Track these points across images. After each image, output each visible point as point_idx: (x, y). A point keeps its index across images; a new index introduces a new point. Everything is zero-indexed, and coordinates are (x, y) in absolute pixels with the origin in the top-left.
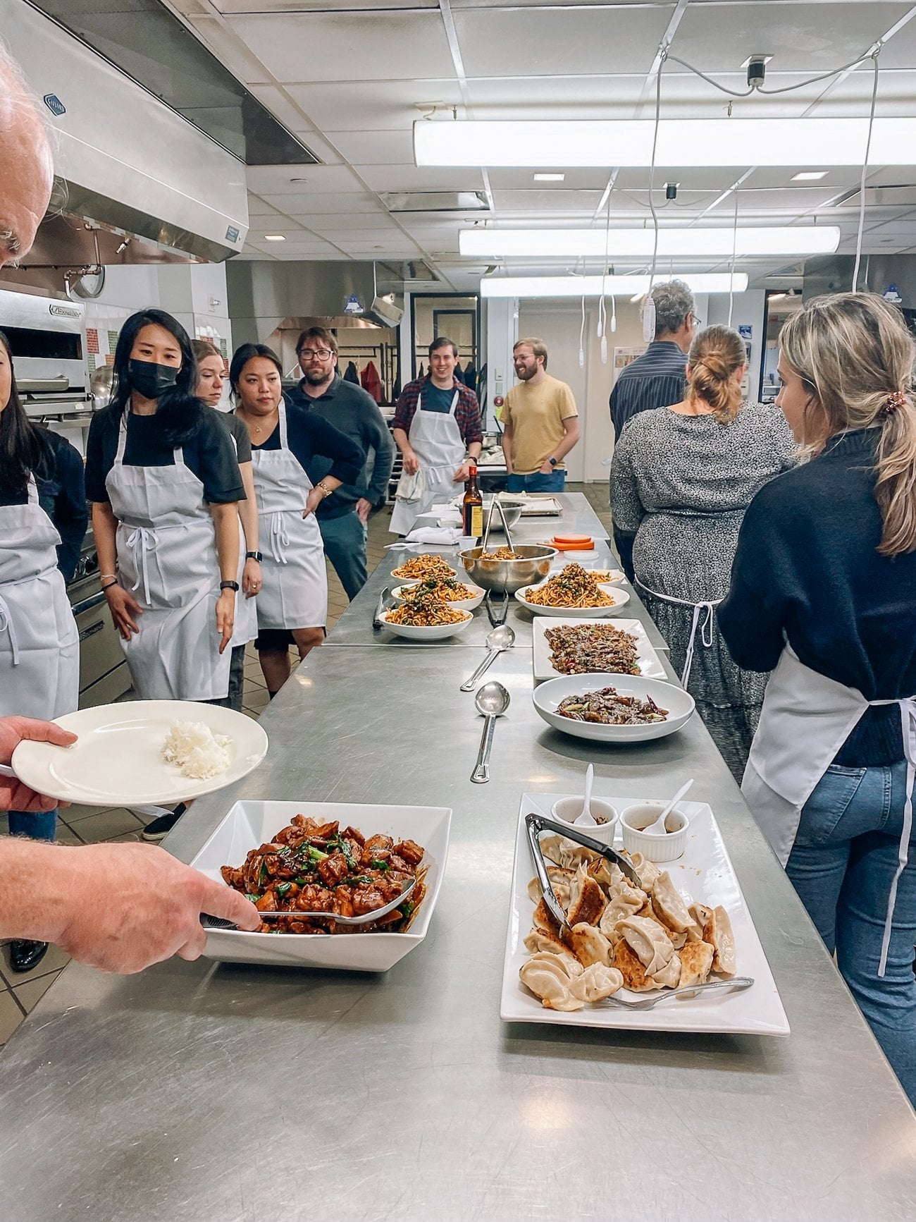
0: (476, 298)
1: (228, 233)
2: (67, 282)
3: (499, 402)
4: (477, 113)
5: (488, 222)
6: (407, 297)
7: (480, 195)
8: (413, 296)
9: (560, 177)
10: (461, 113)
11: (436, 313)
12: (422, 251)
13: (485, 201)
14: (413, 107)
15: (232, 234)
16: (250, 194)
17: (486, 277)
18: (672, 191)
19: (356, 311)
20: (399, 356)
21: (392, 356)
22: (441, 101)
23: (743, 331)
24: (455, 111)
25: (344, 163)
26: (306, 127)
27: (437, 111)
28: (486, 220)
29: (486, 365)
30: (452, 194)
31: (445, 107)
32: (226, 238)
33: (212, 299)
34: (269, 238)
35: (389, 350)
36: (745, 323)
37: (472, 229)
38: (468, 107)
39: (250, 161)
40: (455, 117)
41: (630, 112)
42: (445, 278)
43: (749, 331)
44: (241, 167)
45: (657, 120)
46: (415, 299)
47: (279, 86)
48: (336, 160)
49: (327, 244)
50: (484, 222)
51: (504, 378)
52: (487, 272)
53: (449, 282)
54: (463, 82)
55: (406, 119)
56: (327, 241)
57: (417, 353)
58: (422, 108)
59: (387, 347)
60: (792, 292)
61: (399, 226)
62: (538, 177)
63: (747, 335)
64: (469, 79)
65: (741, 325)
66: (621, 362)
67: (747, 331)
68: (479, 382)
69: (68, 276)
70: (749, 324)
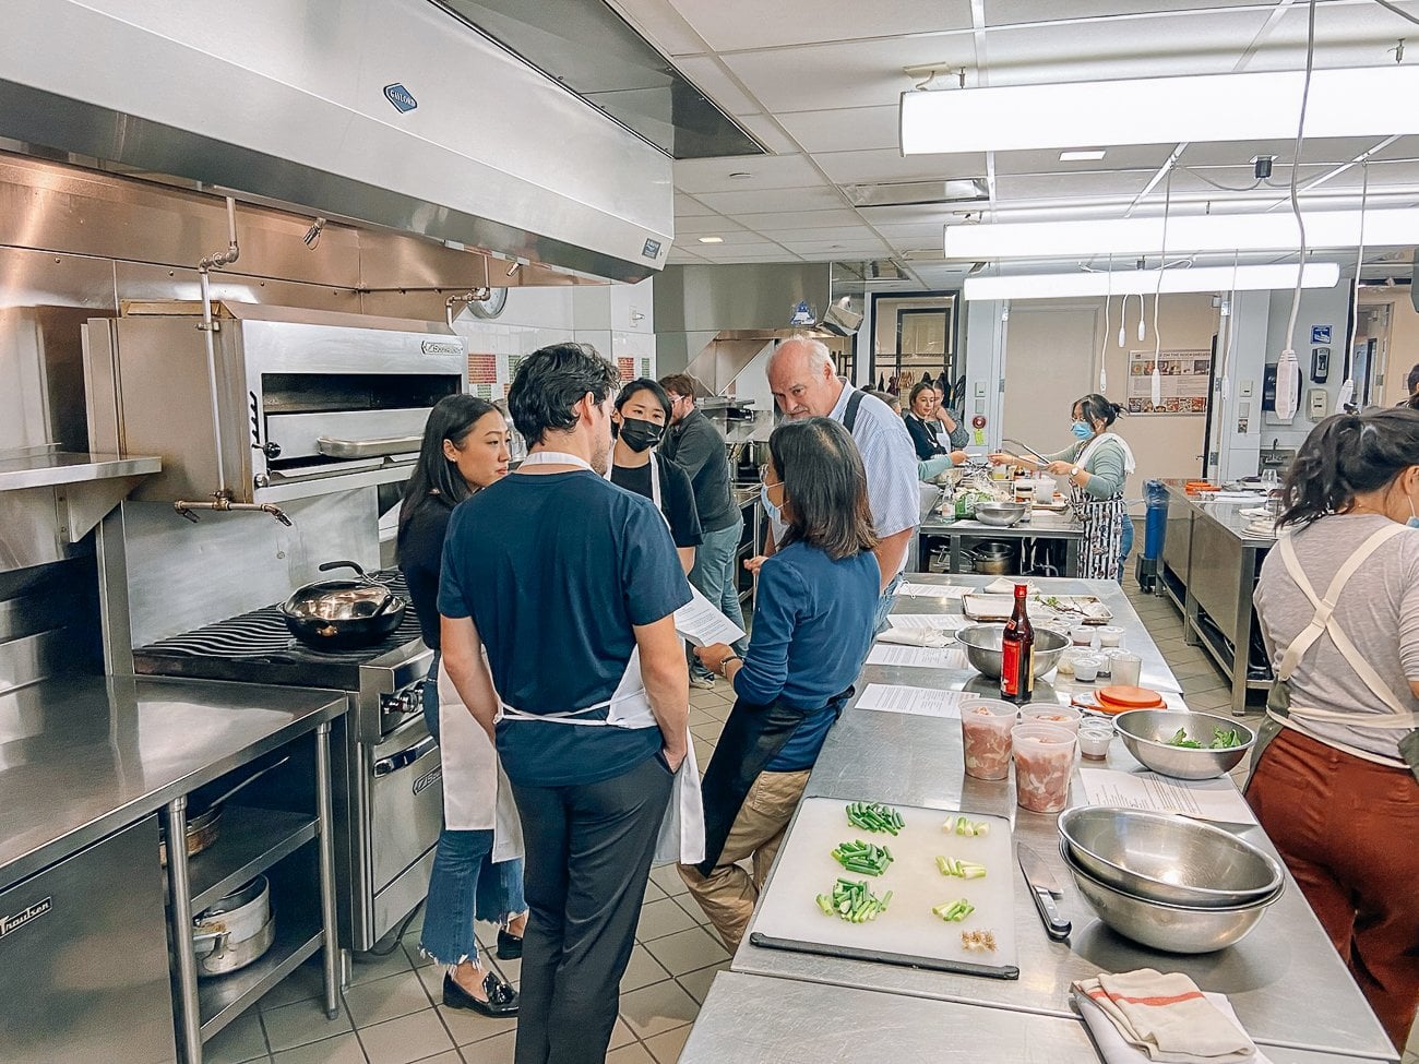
0: (954, 297)
1: (646, 248)
2: (449, 310)
3: (979, 423)
4: (994, 77)
5: (984, 214)
6: (868, 297)
7: (979, 183)
8: (875, 296)
9: (1099, 155)
10: (971, 78)
11: (901, 312)
12: (891, 249)
13: (986, 189)
14: (904, 73)
15: (651, 248)
16: (678, 192)
17: (970, 277)
18: (1264, 168)
19: (806, 323)
20: (854, 366)
21: (846, 366)
22: (944, 63)
23: (1319, 333)
24: (962, 76)
25: (801, 151)
26: (751, 109)
27: (935, 78)
28: (981, 212)
29: (964, 378)
30: (940, 183)
31: (948, 72)
32: (643, 254)
33: (634, 313)
34: (704, 240)
35: (843, 359)
36: (1322, 323)
37: (963, 224)
38: (981, 68)
39: (679, 155)
40: (962, 84)
41: (1231, 62)
42: (918, 277)
43: (1327, 333)
44: (668, 162)
45: (1309, 69)
46: (877, 300)
47: (715, 56)
48: (791, 149)
49: (774, 245)
50: (978, 214)
51: (987, 393)
52: (972, 270)
53: (921, 281)
54: (980, 33)
55: (891, 90)
56: (773, 242)
57: (876, 364)
58: (914, 75)
59: (840, 356)
60: (1391, 281)
61: (866, 224)
62: (1065, 157)
63: (1325, 338)
64: (987, 29)
65: (1316, 325)
66: (1139, 368)
67: (1324, 333)
68: (954, 397)
69: (451, 302)
70: (1328, 325)
